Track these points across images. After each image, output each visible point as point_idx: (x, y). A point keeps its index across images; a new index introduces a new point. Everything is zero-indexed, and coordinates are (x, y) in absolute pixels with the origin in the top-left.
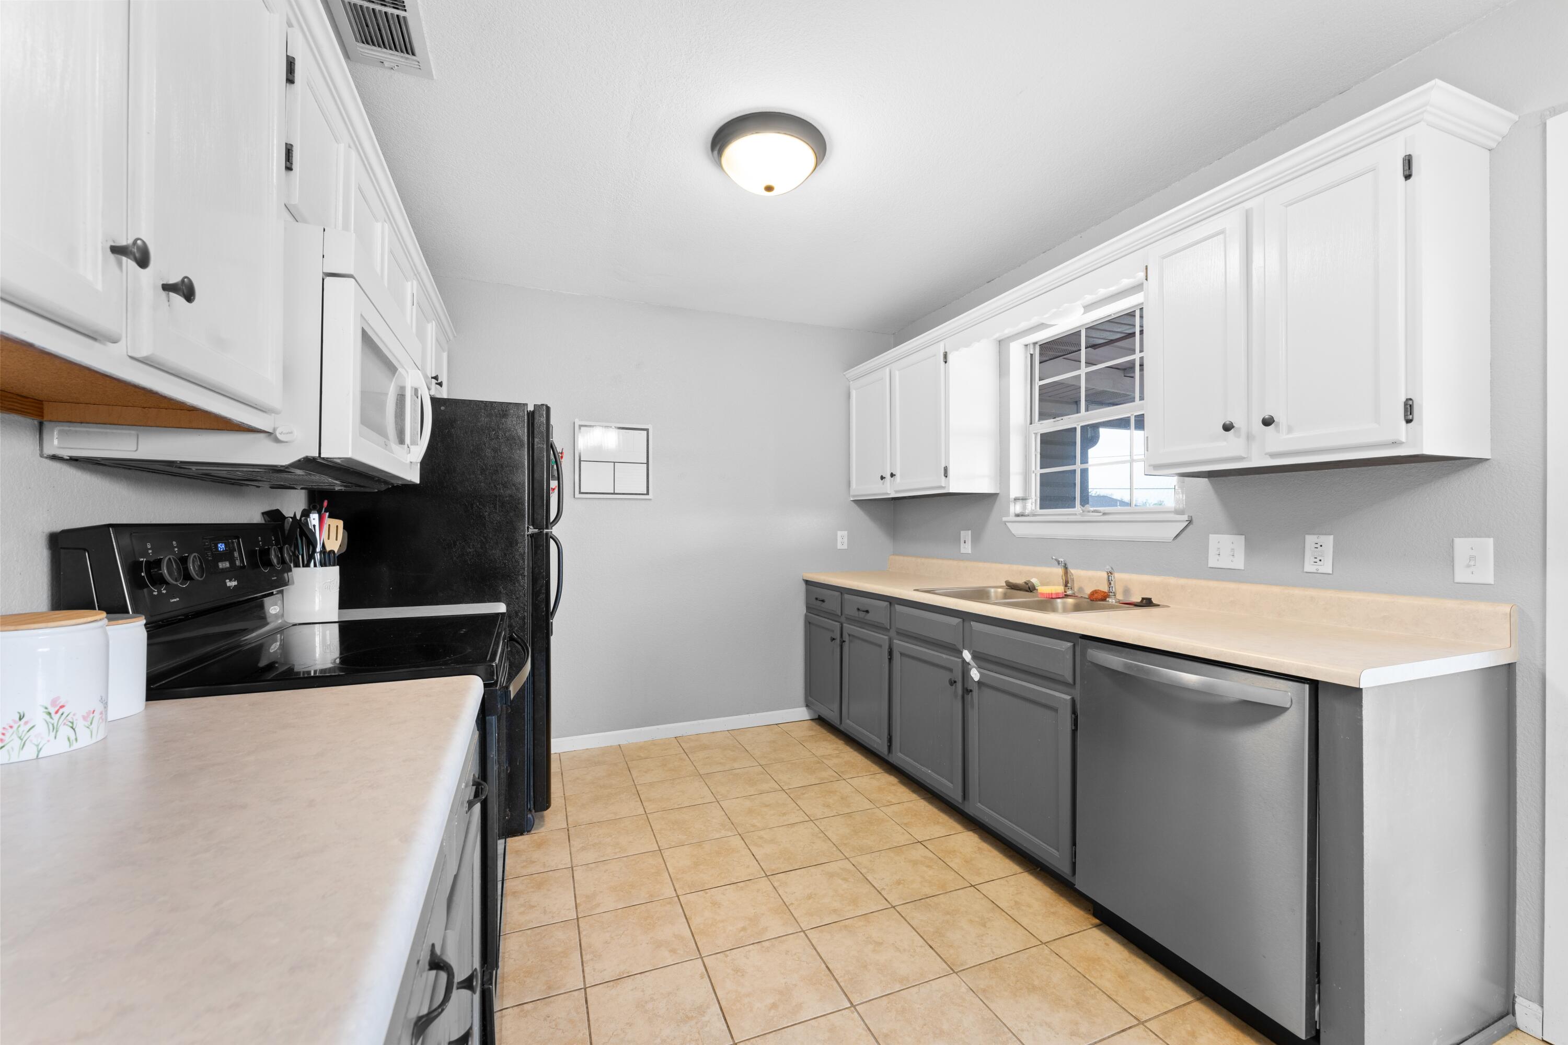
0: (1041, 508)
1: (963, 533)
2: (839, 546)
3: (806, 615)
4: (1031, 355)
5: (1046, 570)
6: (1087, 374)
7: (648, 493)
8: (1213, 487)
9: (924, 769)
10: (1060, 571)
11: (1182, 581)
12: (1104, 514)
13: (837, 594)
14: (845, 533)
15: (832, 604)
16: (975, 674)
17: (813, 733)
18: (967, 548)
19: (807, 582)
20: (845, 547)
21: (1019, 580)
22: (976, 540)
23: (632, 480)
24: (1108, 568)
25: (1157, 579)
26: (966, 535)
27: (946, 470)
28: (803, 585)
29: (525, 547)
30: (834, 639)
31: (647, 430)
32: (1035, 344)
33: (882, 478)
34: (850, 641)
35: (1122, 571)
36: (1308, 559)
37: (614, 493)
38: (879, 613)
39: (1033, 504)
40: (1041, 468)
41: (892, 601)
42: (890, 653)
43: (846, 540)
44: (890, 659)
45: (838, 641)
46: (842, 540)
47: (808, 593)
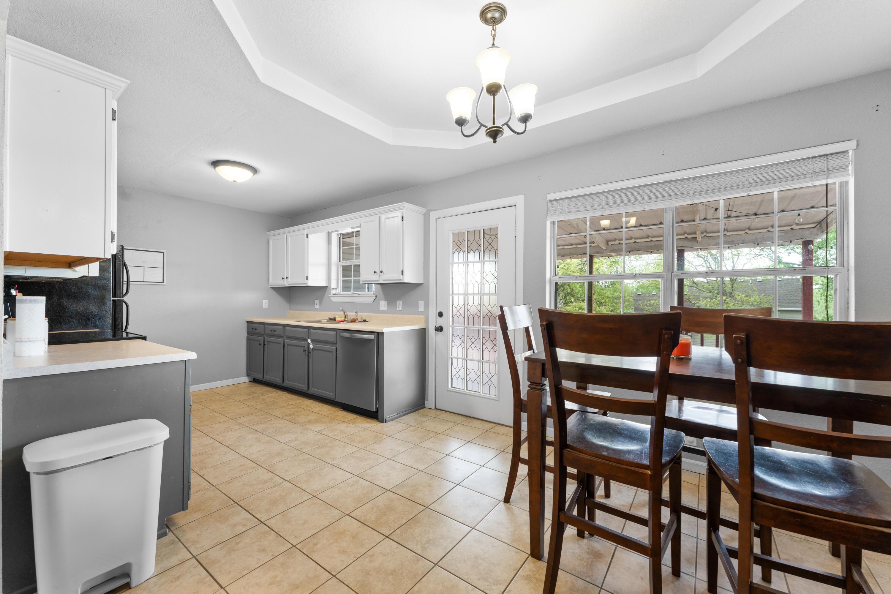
0: (342, 292)
1: (316, 301)
2: (264, 307)
3: (247, 337)
4: (340, 238)
5: (339, 313)
6: (355, 247)
7: (163, 282)
8: (381, 287)
9: (295, 384)
10: (342, 313)
11: (374, 314)
12: (359, 294)
13: (262, 326)
14: (267, 301)
15: (260, 330)
16: (311, 346)
17: (251, 385)
18: (317, 306)
19: (248, 322)
20: (267, 307)
21: (332, 317)
22: (320, 303)
23: (156, 275)
24: (356, 311)
25: (369, 314)
26: (317, 302)
27: (307, 277)
28: (246, 324)
29: (109, 305)
30: (260, 344)
31: (163, 253)
32: (341, 234)
33: (283, 279)
34: (268, 344)
35: (360, 312)
36: (398, 307)
37: (144, 282)
38: (279, 330)
39: (339, 290)
40: (343, 278)
41: (284, 326)
42: (284, 345)
43: (267, 304)
44: (284, 348)
45: (262, 345)
46: (265, 304)
47: (248, 327)
